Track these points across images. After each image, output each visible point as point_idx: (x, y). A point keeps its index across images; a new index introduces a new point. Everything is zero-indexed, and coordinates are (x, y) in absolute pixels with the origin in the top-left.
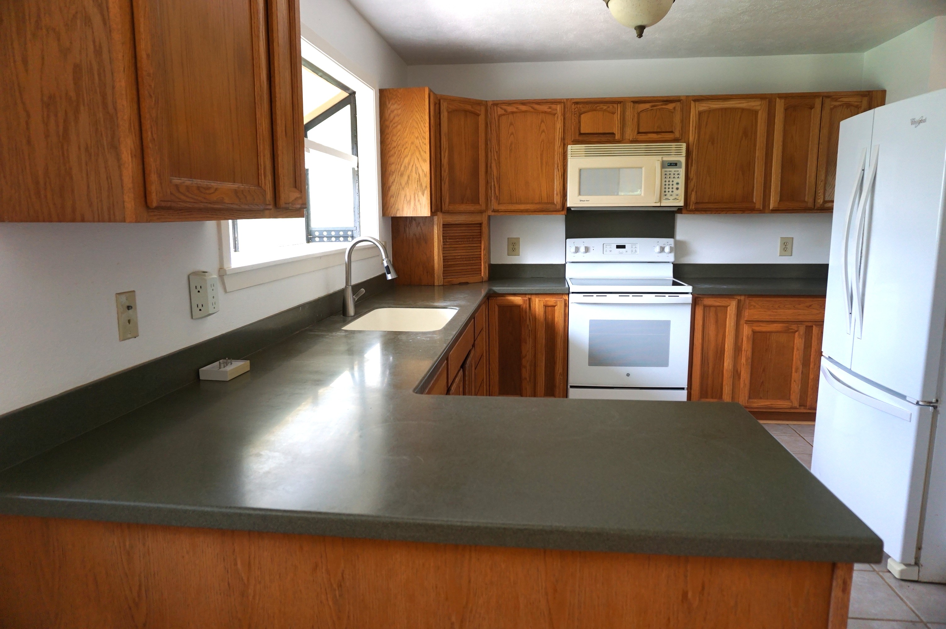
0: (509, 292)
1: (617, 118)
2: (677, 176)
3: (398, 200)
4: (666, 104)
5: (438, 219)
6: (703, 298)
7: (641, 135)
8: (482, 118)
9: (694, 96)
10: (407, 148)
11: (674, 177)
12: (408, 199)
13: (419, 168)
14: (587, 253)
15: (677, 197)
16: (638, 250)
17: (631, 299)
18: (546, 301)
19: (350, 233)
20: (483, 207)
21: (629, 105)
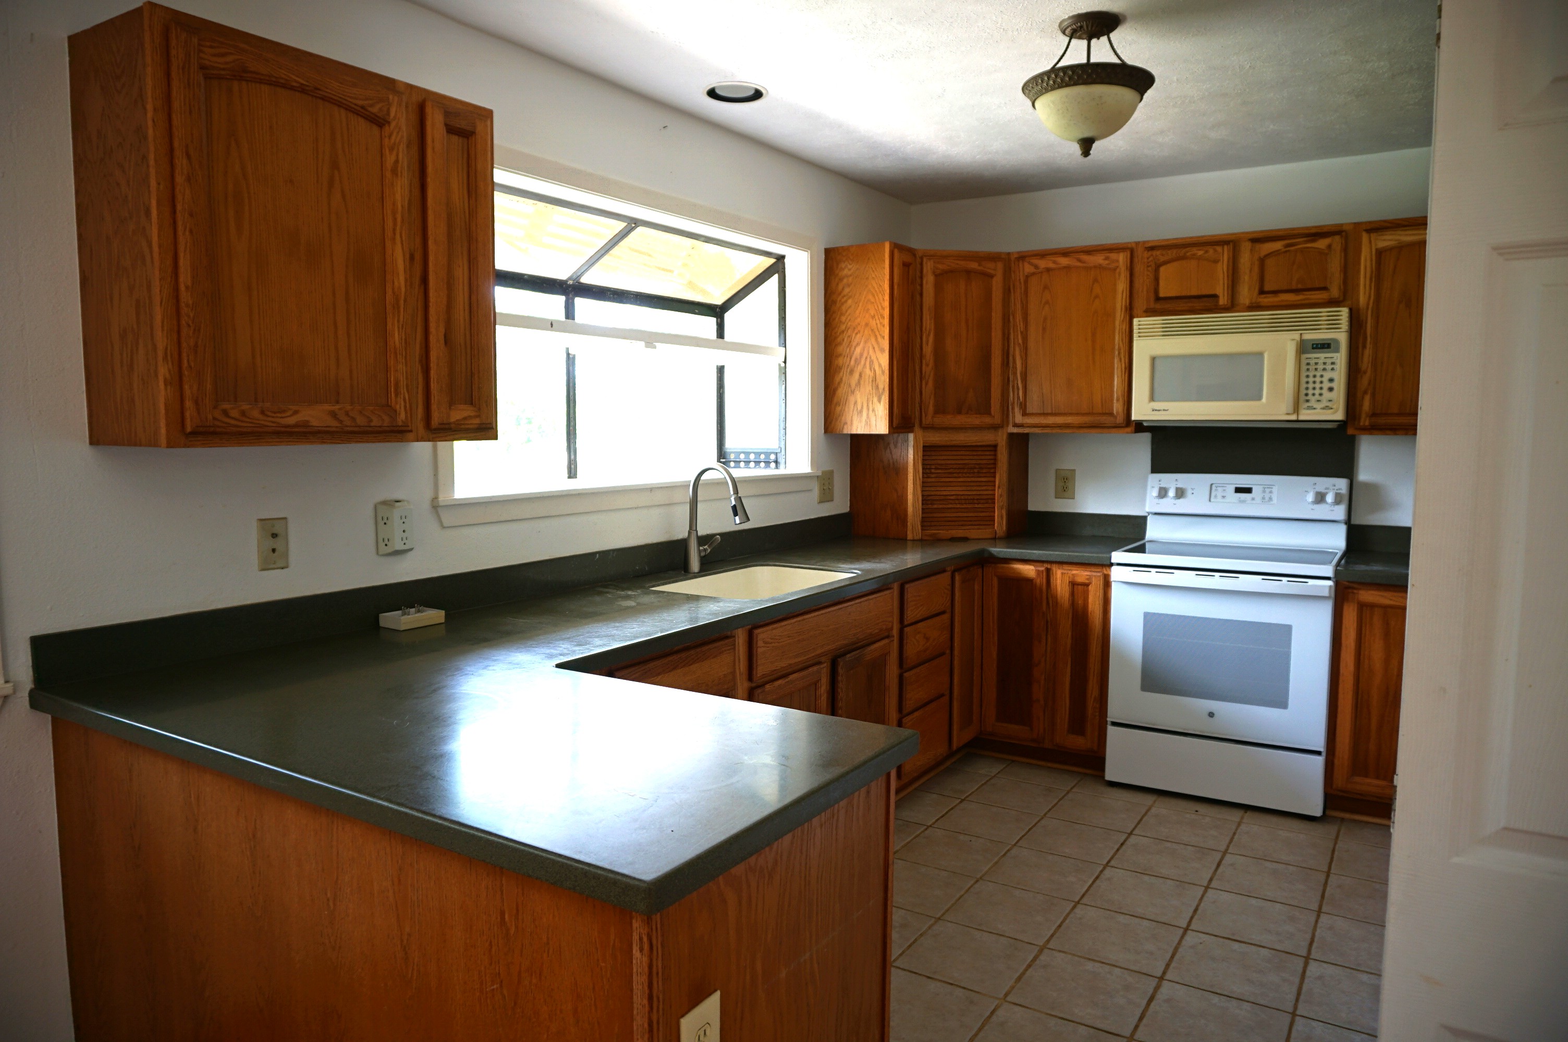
0: (1013, 556)
1: (1222, 269)
2: (1330, 367)
3: (846, 409)
4: (1313, 241)
5: (915, 438)
6: (1360, 589)
7: (1265, 297)
8: (997, 284)
9: (1370, 222)
10: (859, 331)
11: (1324, 369)
12: (859, 408)
13: (875, 361)
14: (1181, 500)
15: (1329, 404)
16: (1274, 496)
17: (1216, 582)
18: (1073, 575)
19: (773, 457)
20: (997, 420)
21: (1246, 248)
